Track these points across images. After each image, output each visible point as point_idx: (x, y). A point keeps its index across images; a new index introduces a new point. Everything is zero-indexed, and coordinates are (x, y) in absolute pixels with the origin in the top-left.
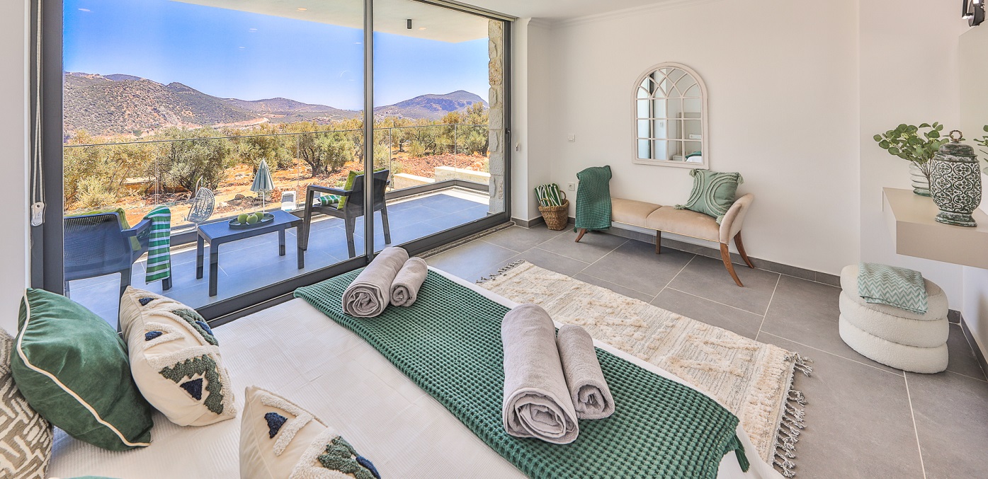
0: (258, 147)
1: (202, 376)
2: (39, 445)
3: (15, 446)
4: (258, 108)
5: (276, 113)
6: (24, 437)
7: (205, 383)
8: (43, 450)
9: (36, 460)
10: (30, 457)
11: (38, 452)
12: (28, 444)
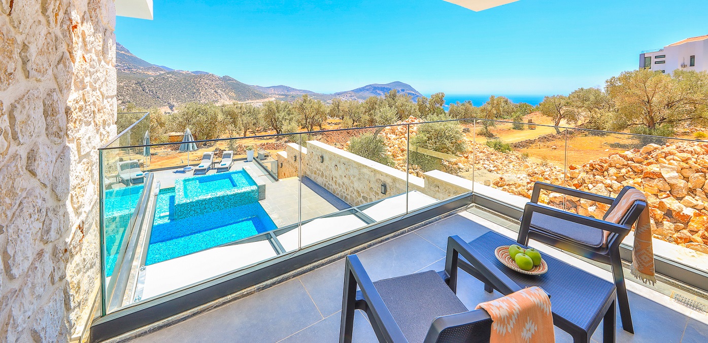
4: (269, 91)
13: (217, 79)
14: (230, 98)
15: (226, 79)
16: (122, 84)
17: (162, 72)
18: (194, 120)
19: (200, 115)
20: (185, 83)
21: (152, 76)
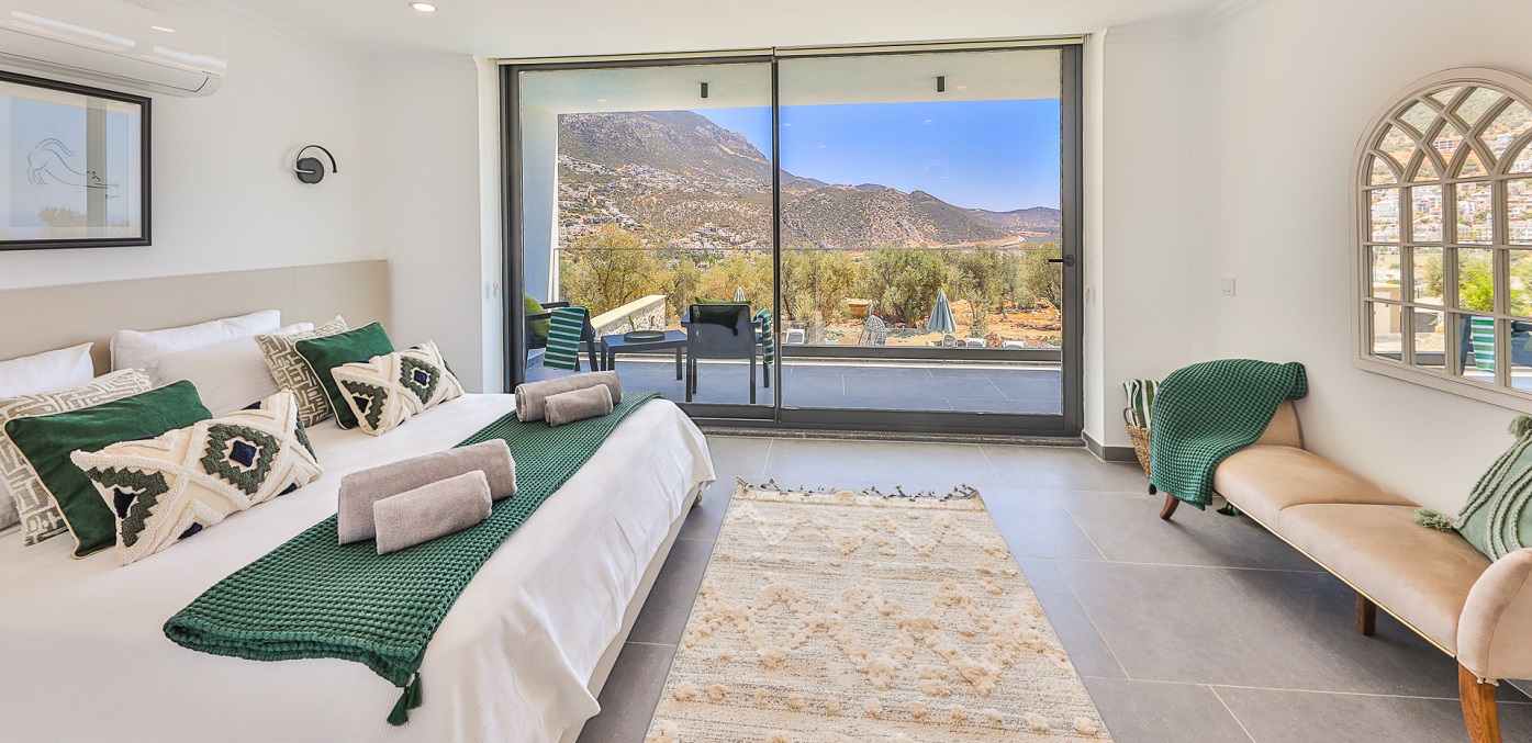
0: (971, 275)
1: (370, 399)
2: (313, 401)
3: (301, 394)
4: (1011, 222)
5: (1034, 230)
6: (307, 393)
7: (370, 404)
8: (316, 407)
9: (311, 408)
10: (308, 405)
11: (312, 405)
12: (308, 397)
13: (901, 197)
14: (926, 235)
15: (918, 198)
16: (756, 213)
17: (811, 190)
18: (898, 278)
19: (909, 268)
20: (846, 208)
21: (797, 198)
